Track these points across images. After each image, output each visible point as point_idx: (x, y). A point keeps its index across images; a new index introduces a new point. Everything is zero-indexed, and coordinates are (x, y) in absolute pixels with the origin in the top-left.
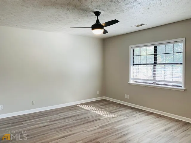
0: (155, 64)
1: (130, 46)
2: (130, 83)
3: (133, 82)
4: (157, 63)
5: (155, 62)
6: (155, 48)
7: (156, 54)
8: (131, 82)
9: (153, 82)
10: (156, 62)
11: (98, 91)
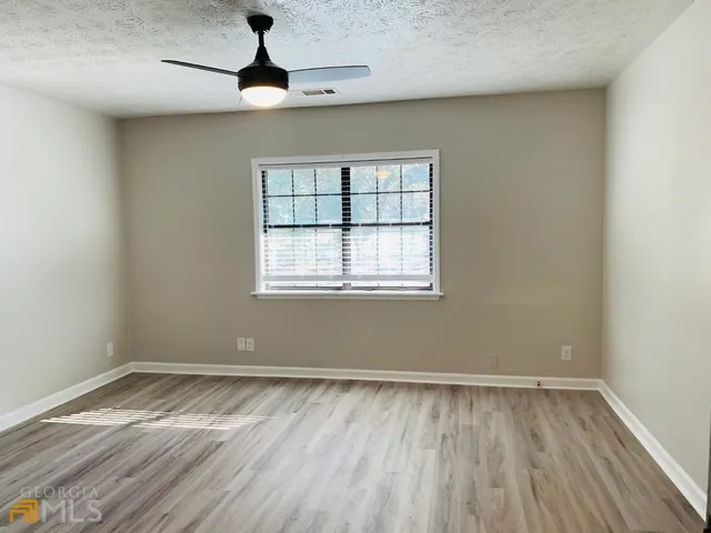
0: (346, 225)
1: (255, 162)
2: (260, 295)
3: (267, 289)
4: (352, 222)
5: (344, 220)
6: (343, 173)
7: (349, 194)
8: (262, 289)
9: (340, 284)
10: (349, 220)
11: (110, 346)
